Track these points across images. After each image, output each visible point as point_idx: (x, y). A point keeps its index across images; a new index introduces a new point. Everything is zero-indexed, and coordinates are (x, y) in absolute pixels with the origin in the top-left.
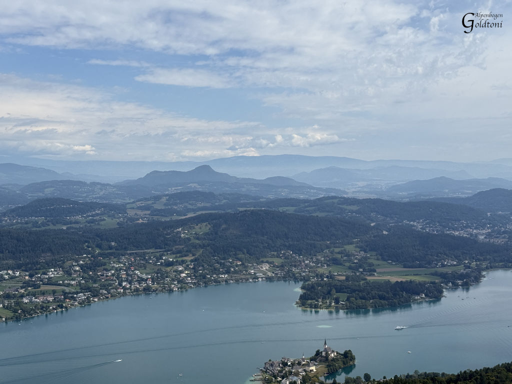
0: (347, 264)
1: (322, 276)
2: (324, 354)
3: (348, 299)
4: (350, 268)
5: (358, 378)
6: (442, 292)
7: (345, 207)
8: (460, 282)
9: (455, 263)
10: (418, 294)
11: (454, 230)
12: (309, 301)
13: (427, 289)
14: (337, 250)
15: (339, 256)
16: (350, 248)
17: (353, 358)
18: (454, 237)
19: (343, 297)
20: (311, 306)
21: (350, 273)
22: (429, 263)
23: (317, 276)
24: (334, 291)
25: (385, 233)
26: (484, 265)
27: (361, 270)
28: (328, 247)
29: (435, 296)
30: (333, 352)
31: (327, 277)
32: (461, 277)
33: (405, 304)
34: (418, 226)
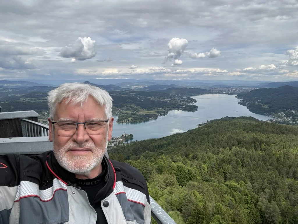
0: (131, 110)
1: (124, 114)
2: (124, 135)
5: (134, 141)
6: (157, 117)
7: (131, 93)
8: (162, 114)
11: (161, 99)
12: (120, 121)
13: (153, 116)
14: (128, 106)
15: (129, 108)
16: (132, 105)
17: (133, 136)
18: (161, 101)
19: (130, 119)
22: (154, 109)
23: (123, 114)
24: (127, 118)
25: (142, 101)
28: (126, 105)
29: (156, 118)
30: (127, 135)
31: (126, 114)
33: (148, 120)
34: (151, 98)
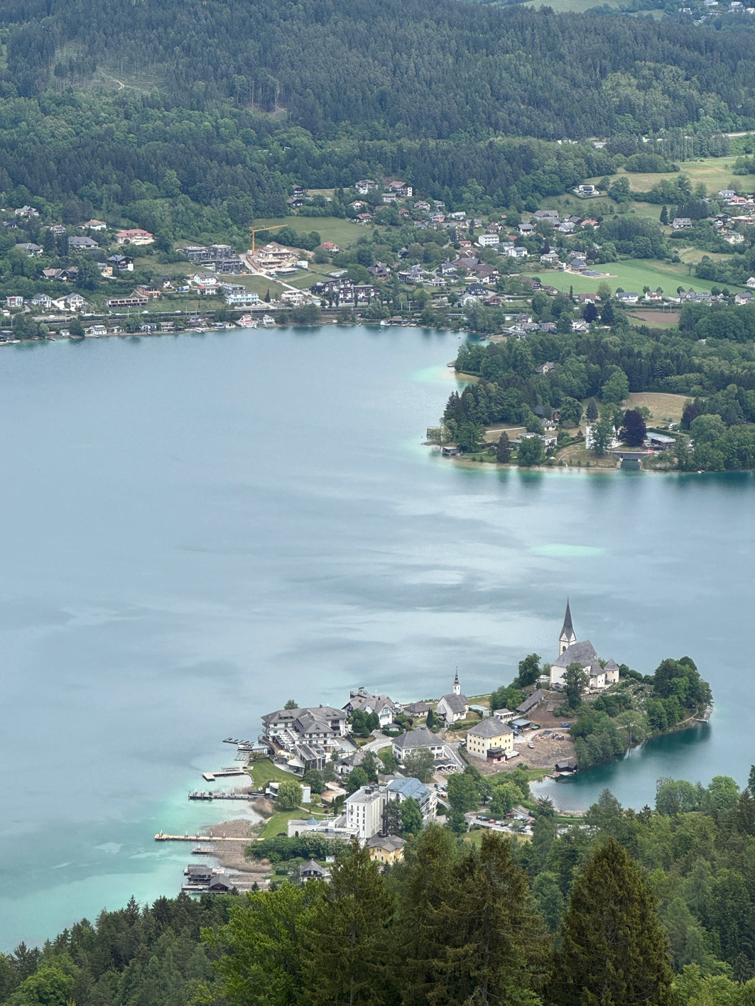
1: (558, 309)
2: (557, 676)
3: (690, 414)
4: (705, 273)
14: (642, 183)
15: (651, 214)
17: (697, 697)
20: (501, 454)
21: (701, 294)
23: (536, 308)
24: (619, 378)
28: (599, 169)
31: (589, 314)
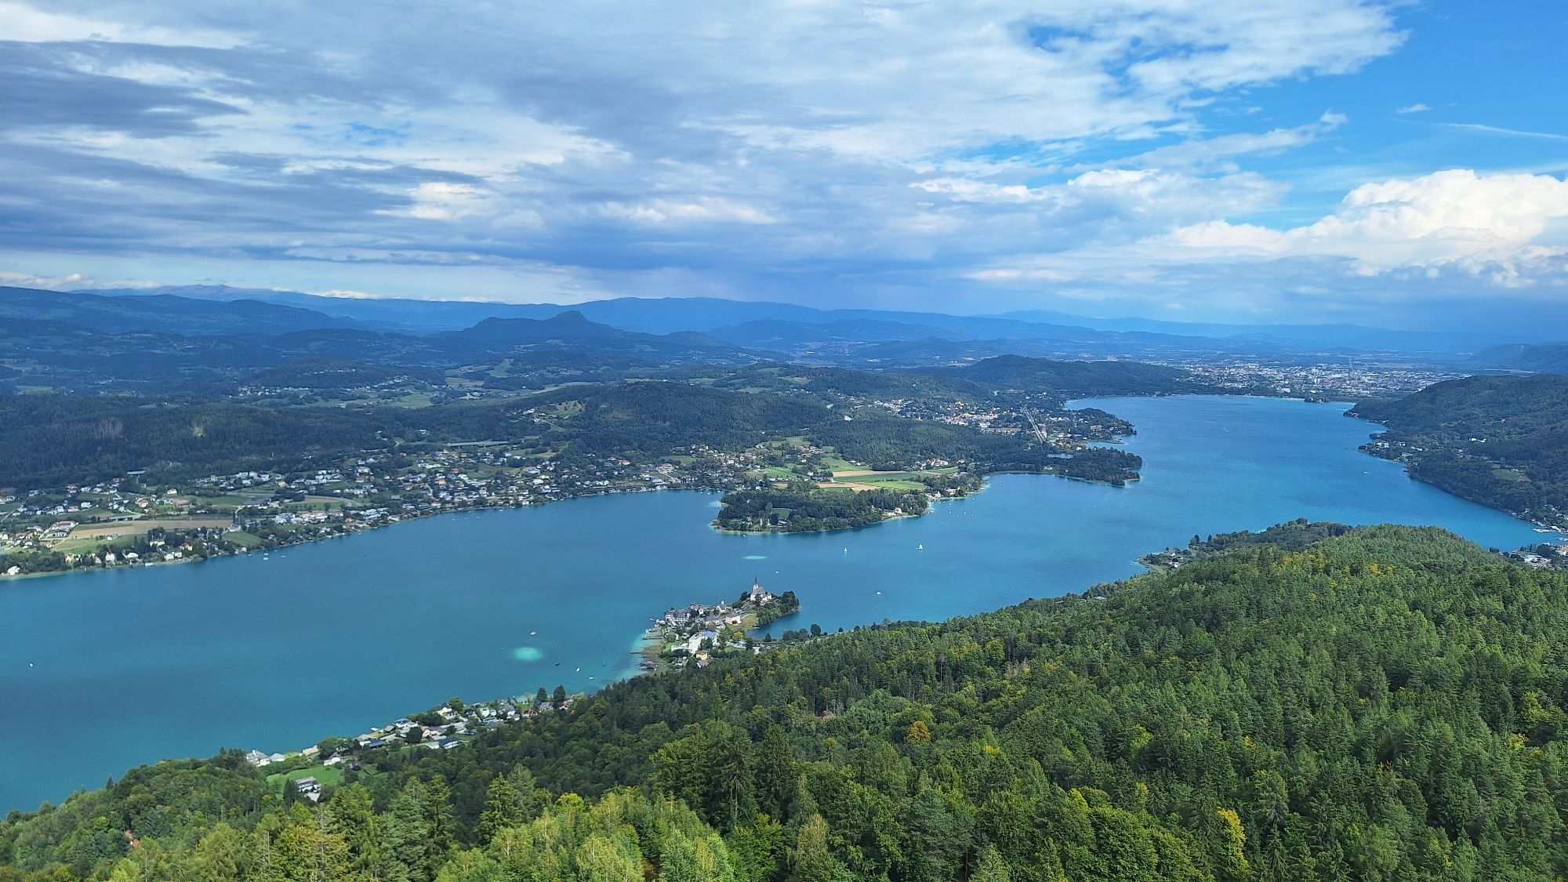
0: (791, 465)
1: (752, 483)
2: (752, 597)
3: (791, 516)
4: (794, 471)
6: (924, 506)
8: (952, 491)
9: (946, 463)
10: (892, 509)
11: (946, 414)
12: (733, 520)
13: (905, 501)
14: (775, 444)
15: (779, 453)
16: (795, 442)
17: (795, 603)
18: (945, 426)
19: (783, 513)
20: (735, 527)
21: (794, 478)
22: (910, 463)
23: (745, 482)
24: (770, 505)
25: (847, 418)
26: (987, 465)
27: (811, 474)
29: (916, 510)
30: (766, 595)
31: (761, 484)
32: (953, 484)
33: (875, 522)
34: (895, 408)
